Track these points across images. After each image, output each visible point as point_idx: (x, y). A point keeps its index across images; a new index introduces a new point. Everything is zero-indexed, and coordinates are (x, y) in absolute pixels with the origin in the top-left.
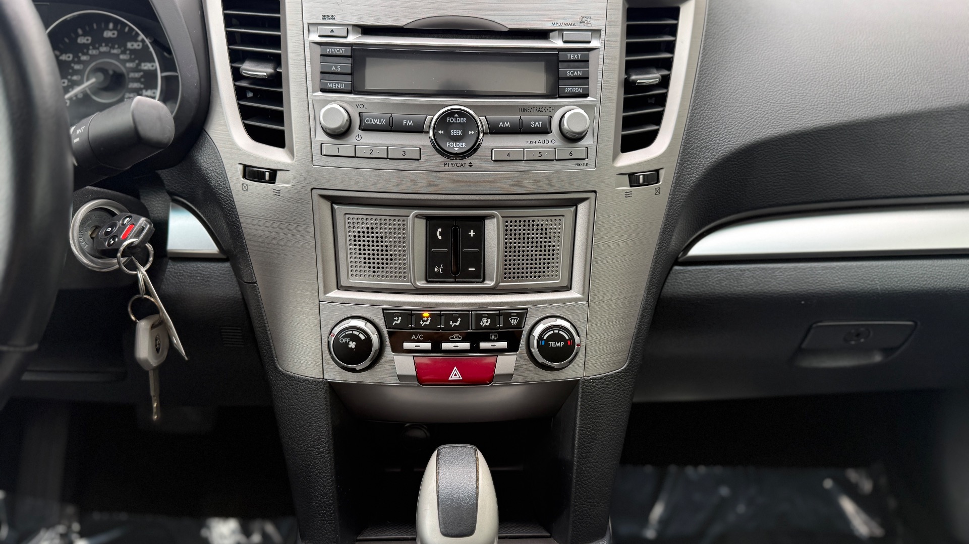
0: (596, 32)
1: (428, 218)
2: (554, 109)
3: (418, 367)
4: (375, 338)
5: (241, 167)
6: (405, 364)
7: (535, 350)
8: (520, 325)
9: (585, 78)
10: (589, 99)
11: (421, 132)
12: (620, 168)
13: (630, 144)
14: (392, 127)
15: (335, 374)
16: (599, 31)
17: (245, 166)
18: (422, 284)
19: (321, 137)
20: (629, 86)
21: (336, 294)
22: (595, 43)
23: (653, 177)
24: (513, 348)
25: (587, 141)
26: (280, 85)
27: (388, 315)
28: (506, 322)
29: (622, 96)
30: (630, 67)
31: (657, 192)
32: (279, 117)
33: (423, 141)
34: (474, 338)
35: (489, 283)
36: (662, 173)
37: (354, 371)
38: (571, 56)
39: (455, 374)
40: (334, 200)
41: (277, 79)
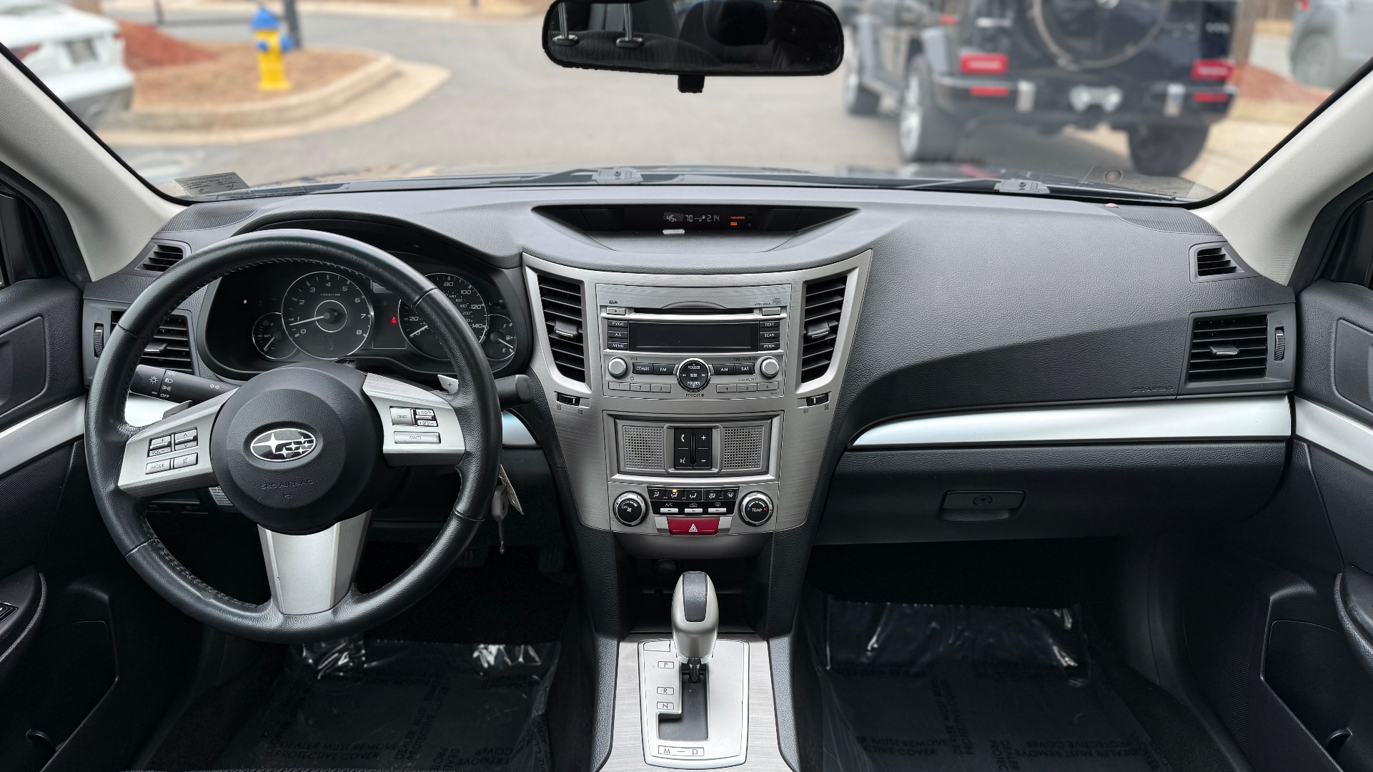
0: (784, 308)
1: (676, 429)
2: (756, 358)
3: (669, 522)
4: (643, 505)
5: (556, 394)
6: (662, 522)
7: (744, 513)
8: (735, 497)
9: (777, 338)
10: (779, 351)
11: (672, 374)
12: (800, 394)
13: (807, 376)
14: (654, 371)
15: (617, 527)
16: (785, 307)
17: (559, 393)
18: (671, 471)
19: (608, 378)
20: (806, 339)
21: (617, 477)
22: (783, 315)
23: (823, 398)
24: (730, 511)
25: (779, 378)
26: (581, 341)
27: (651, 492)
28: (726, 496)
29: (803, 345)
30: (808, 325)
31: (827, 407)
32: (581, 362)
33: (672, 380)
34: (706, 506)
35: (715, 470)
36: (830, 395)
37: (630, 526)
38: (767, 324)
39: (693, 529)
40: (616, 417)
41: (579, 338)
